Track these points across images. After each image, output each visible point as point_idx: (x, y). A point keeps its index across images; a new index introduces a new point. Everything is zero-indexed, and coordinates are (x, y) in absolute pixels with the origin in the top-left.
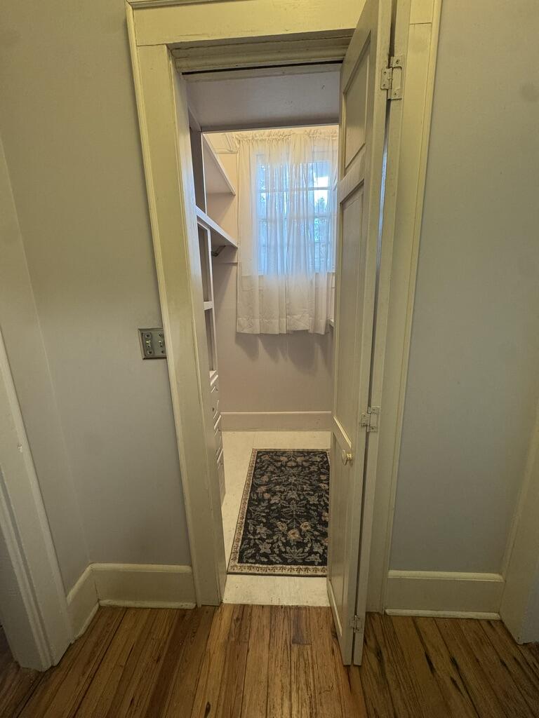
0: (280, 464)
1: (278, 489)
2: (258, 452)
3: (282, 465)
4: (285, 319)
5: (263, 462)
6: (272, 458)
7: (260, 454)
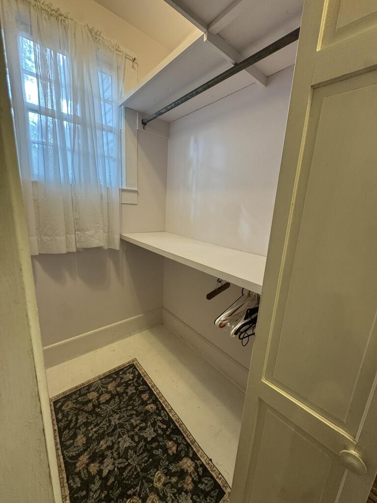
0: (90, 405)
1: (104, 446)
2: (55, 403)
3: (94, 406)
5: (68, 415)
6: (77, 402)
7: (59, 404)
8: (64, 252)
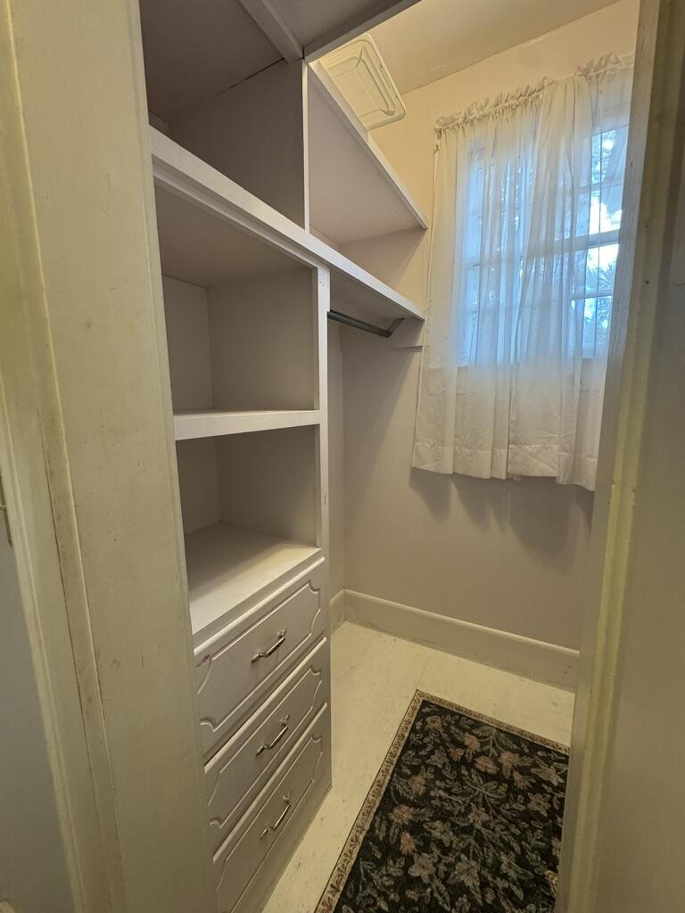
0: (460, 752)
1: (437, 835)
2: (425, 704)
3: (463, 760)
4: (504, 452)
5: (426, 734)
6: (447, 729)
7: (426, 710)
8: (486, 475)
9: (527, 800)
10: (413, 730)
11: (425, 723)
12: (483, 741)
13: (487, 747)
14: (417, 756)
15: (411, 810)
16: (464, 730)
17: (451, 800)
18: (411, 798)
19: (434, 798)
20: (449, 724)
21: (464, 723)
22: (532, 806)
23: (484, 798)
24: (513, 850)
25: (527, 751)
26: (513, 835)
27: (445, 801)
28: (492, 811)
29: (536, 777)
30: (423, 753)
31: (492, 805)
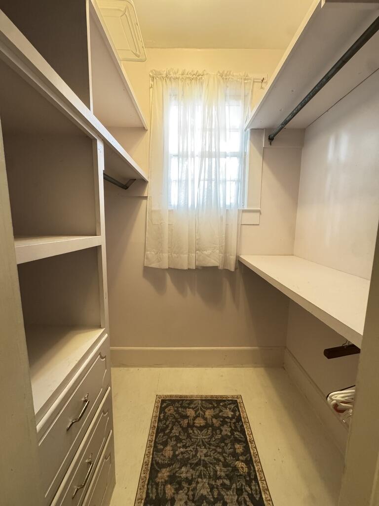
0: (186, 421)
2: (163, 401)
3: (188, 425)
4: (194, 255)
5: (167, 419)
6: (177, 411)
7: (165, 404)
8: (186, 268)
9: (221, 431)
10: (160, 420)
11: (165, 413)
12: (196, 409)
13: (198, 412)
14: (165, 435)
15: (168, 469)
16: (185, 408)
17: (187, 451)
18: (166, 462)
19: (178, 455)
20: (178, 407)
21: (185, 404)
22: (224, 433)
23: (202, 441)
24: (221, 461)
25: (216, 405)
26: (219, 453)
27: (184, 453)
28: (207, 446)
29: (222, 417)
30: (167, 431)
31: (207, 442)
